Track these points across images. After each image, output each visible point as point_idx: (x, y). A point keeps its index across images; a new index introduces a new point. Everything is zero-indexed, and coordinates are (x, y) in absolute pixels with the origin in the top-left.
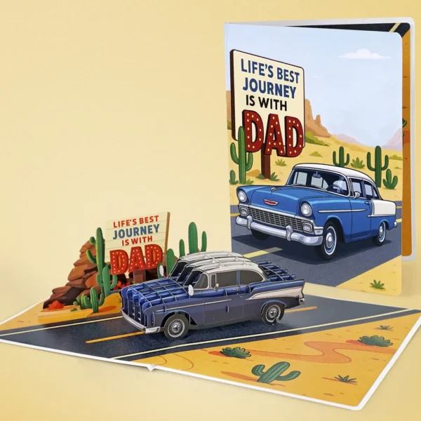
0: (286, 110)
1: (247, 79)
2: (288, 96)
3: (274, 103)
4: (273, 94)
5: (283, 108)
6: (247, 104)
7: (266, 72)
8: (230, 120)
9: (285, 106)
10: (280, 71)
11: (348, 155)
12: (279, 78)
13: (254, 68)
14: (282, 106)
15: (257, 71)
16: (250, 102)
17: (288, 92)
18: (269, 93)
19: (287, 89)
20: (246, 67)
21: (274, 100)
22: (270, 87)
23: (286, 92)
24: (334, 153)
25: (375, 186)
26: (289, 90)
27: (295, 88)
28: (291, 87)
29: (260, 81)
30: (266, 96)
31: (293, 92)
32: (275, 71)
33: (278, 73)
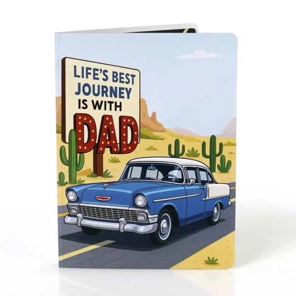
0: (121, 110)
1: (79, 84)
2: (123, 97)
3: (108, 105)
4: (107, 96)
5: (118, 109)
6: (79, 108)
7: (101, 76)
8: (60, 125)
9: (120, 106)
10: (115, 75)
11: (183, 146)
12: (114, 81)
13: (88, 74)
14: (116, 106)
15: (91, 77)
16: (82, 105)
17: (123, 93)
18: (103, 96)
19: (122, 91)
20: (79, 73)
21: (109, 102)
22: (105, 89)
23: (121, 93)
24: (170, 146)
25: (209, 172)
26: (125, 91)
27: (130, 89)
28: (126, 89)
29: (94, 86)
30: (100, 98)
31: (129, 93)
32: (110, 74)
33: (114, 77)
